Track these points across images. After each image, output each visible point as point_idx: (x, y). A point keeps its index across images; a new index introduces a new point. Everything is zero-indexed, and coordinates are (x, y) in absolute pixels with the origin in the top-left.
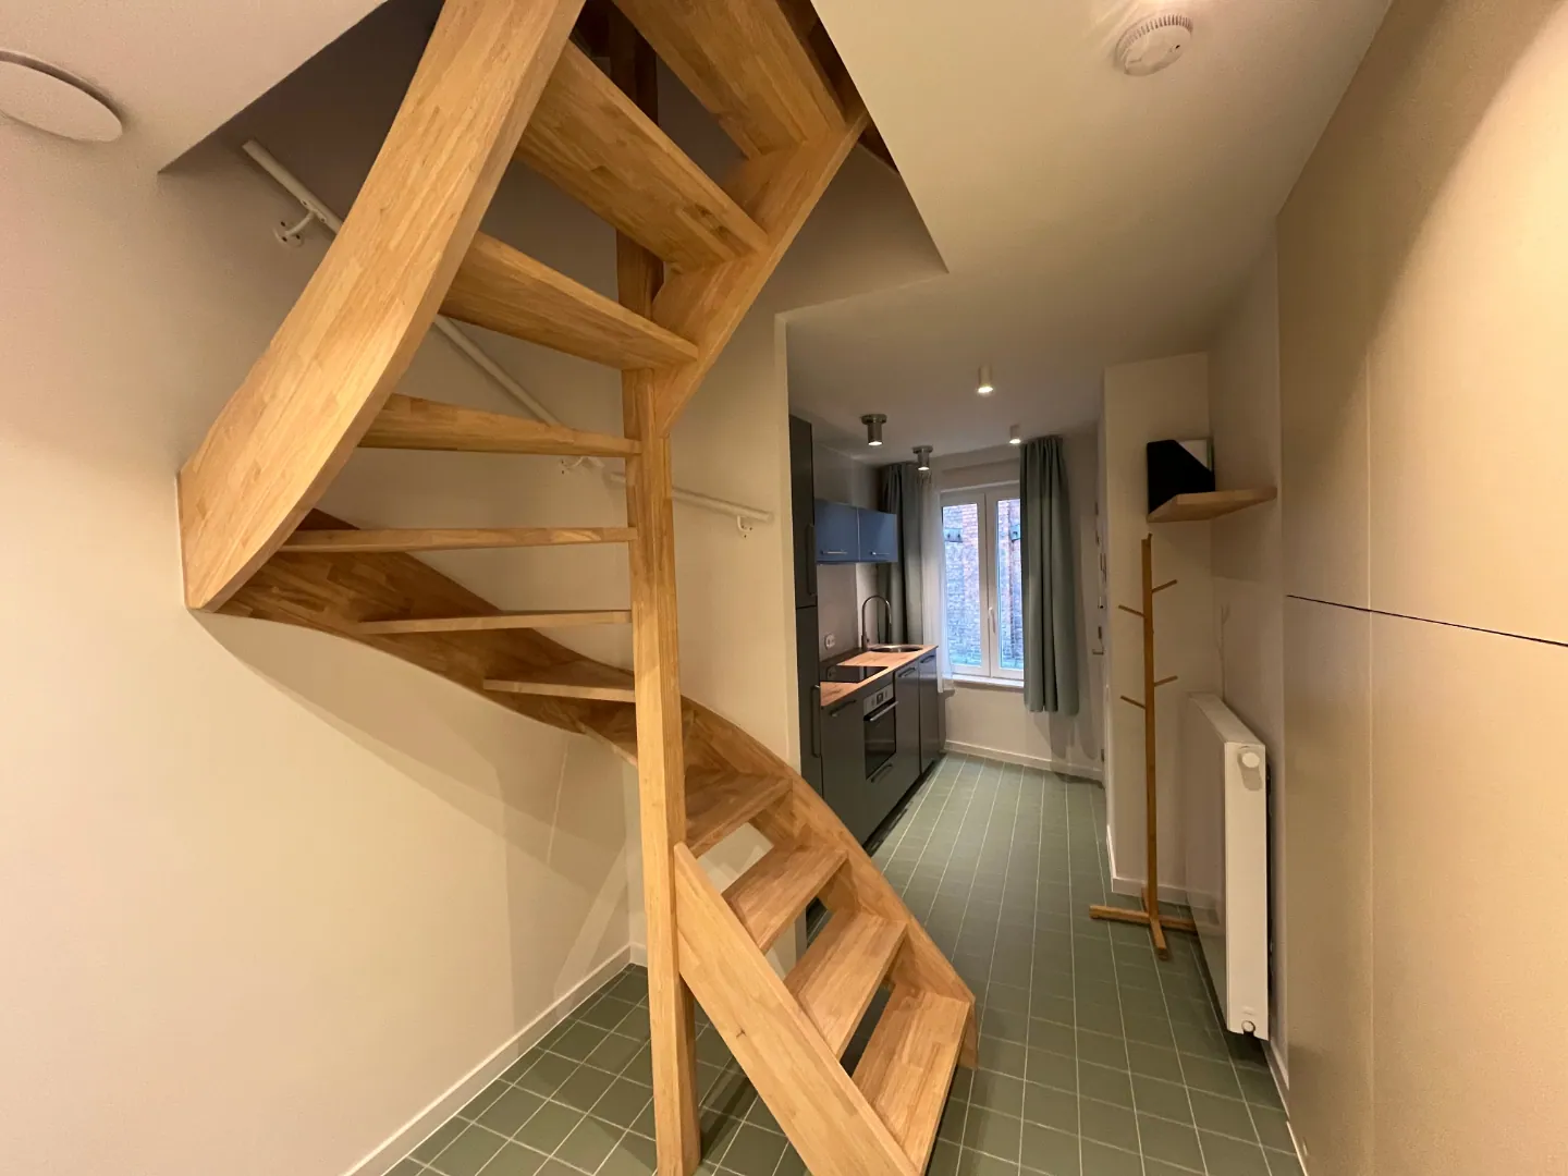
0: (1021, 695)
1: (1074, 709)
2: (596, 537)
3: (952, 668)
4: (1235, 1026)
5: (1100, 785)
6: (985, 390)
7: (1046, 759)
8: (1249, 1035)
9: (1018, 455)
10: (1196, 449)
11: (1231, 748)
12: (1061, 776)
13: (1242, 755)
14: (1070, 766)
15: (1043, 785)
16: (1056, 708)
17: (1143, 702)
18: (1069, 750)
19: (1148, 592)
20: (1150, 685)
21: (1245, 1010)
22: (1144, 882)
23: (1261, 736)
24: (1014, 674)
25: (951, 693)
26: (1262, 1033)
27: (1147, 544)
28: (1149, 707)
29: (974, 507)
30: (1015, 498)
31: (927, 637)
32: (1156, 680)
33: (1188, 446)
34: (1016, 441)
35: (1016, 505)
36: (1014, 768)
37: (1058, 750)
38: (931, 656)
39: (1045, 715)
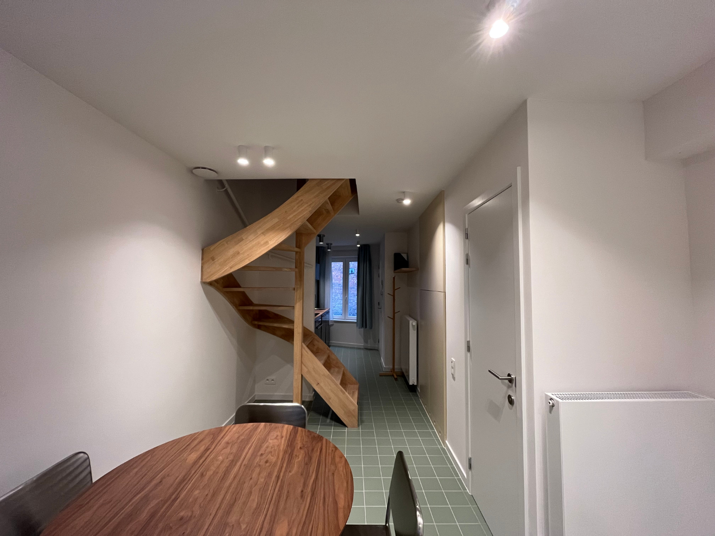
0: (356, 324)
1: (371, 328)
2: (290, 270)
3: (333, 317)
4: (411, 383)
5: (377, 350)
6: (358, 235)
7: (362, 344)
8: (413, 385)
9: (357, 249)
10: (405, 256)
11: (411, 322)
12: (367, 349)
13: (413, 323)
14: (369, 346)
15: (362, 352)
16: (366, 327)
17: (392, 317)
18: (369, 341)
19: (394, 290)
20: (394, 313)
21: (412, 380)
22: (391, 367)
23: (415, 320)
24: (353, 318)
25: (332, 325)
26: (415, 384)
27: (394, 278)
28: (394, 319)
29: (342, 263)
30: (356, 261)
31: (326, 306)
32: (396, 312)
33: (402, 255)
34: (359, 246)
35: (356, 264)
36: (352, 348)
37: (366, 341)
38: (328, 312)
39: (362, 329)
